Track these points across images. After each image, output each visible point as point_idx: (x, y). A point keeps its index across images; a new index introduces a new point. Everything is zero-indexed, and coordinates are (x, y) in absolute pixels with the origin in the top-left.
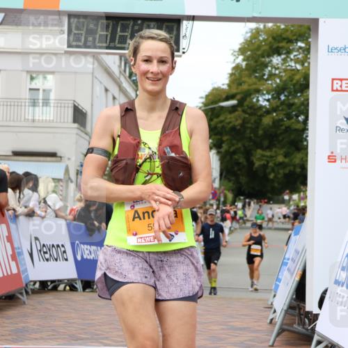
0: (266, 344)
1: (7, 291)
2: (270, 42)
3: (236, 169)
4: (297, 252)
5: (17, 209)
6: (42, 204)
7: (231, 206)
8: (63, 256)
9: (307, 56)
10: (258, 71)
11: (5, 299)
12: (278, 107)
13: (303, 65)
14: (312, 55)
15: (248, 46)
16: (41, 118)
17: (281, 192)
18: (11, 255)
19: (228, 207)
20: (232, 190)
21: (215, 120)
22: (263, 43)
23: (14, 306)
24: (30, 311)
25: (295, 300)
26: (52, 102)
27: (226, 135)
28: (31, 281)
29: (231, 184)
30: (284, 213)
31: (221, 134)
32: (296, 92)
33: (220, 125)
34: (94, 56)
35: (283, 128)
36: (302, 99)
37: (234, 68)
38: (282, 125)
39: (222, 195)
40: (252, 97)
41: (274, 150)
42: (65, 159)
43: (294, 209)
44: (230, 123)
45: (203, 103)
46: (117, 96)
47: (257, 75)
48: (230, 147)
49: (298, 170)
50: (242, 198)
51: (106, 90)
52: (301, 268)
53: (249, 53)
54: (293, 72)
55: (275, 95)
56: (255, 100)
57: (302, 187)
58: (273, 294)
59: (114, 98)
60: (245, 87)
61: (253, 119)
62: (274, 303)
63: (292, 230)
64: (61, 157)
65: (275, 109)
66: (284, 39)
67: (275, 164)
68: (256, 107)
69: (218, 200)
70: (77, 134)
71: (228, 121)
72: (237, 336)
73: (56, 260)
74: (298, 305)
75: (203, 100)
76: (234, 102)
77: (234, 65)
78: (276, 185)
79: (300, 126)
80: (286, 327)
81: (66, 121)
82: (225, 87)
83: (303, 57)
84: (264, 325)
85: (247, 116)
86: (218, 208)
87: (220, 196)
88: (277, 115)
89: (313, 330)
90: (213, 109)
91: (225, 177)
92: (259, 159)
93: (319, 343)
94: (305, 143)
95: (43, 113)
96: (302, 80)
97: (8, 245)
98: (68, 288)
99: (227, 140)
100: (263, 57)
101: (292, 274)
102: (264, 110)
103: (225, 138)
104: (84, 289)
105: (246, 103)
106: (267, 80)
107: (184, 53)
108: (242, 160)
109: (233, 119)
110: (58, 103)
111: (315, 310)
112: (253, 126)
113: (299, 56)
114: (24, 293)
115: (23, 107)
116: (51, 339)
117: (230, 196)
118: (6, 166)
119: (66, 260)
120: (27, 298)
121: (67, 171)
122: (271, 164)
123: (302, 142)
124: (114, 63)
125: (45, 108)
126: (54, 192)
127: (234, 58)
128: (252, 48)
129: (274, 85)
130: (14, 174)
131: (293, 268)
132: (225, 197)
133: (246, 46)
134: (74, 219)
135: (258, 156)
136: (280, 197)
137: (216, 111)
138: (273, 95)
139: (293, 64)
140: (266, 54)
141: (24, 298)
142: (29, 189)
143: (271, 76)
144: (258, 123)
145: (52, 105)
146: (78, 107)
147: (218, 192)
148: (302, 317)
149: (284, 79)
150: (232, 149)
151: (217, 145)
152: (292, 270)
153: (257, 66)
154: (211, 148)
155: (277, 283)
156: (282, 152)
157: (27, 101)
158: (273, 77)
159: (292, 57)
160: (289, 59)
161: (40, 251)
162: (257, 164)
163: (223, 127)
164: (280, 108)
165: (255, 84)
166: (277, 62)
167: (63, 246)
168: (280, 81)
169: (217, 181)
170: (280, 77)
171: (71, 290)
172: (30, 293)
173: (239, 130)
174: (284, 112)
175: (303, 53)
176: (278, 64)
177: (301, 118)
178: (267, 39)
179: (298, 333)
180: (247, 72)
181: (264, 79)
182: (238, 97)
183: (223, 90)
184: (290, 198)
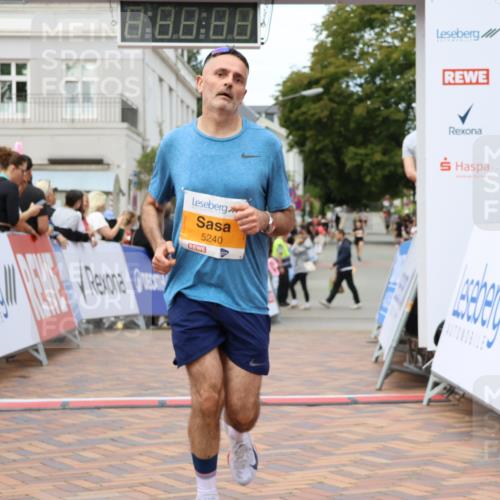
0: (373, 388)
2: (361, 14)
3: (323, 171)
8: (120, 288)
9: (406, 29)
10: (347, 50)
12: (373, 93)
13: (402, 40)
15: (334, 18)
16: (82, 117)
17: (379, 197)
18: (60, 291)
20: (320, 198)
21: (296, 112)
22: (352, 15)
24: (86, 356)
25: (405, 334)
26: (94, 97)
27: (311, 129)
28: (84, 320)
29: (317, 190)
31: (303, 129)
32: (394, 74)
33: (301, 118)
35: (380, 119)
36: (403, 82)
37: (317, 47)
38: (377, 116)
40: (341, 81)
41: (370, 146)
42: (113, 167)
44: (313, 115)
45: (280, 91)
46: (173, 86)
47: (346, 54)
48: (315, 145)
51: (161, 80)
53: (335, 27)
55: (369, 79)
56: (344, 86)
58: (376, 326)
59: (171, 89)
60: (331, 70)
61: (343, 109)
62: (379, 337)
64: (108, 165)
65: (368, 96)
66: (378, 9)
67: (371, 164)
68: (345, 94)
69: (304, 211)
70: (127, 136)
71: (310, 113)
72: (336, 380)
73: (113, 293)
74: (409, 339)
75: (280, 88)
76: (318, 90)
77: (316, 43)
78: (373, 189)
79: (400, 116)
80: (396, 367)
81: (113, 119)
82: (307, 70)
83: (401, 30)
84: (369, 364)
85: (335, 105)
88: (372, 103)
89: (428, 370)
91: (310, 181)
92: (352, 159)
93: (436, 384)
95: (84, 111)
96: (401, 58)
97: (55, 279)
99: (311, 136)
100: (353, 32)
101: (401, 304)
102: (355, 97)
103: (309, 134)
105: (333, 90)
106: (358, 60)
108: (331, 160)
109: (318, 111)
110: (102, 98)
111: (430, 346)
112: (343, 118)
113: (396, 29)
115: (59, 105)
117: (317, 205)
119: (124, 292)
121: (117, 181)
122: (366, 164)
125: (86, 104)
127: (317, 34)
128: (338, 21)
129: (368, 67)
131: (402, 295)
133: (331, 19)
135: (350, 155)
136: (379, 203)
137: (296, 102)
138: (366, 79)
139: (389, 39)
140: (355, 28)
141: (78, 340)
143: (363, 54)
144: (349, 114)
145: (95, 100)
146: (126, 103)
147: (303, 200)
148: (414, 353)
149: (379, 57)
150: (318, 147)
151: (299, 144)
152: (401, 298)
153: (344, 43)
154: (291, 147)
155: (382, 312)
156: (379, 148)
158: (365, 57)
159: (388, 30)
160: (384, 34)
161: (93, 282)
162: (350, 164)
163: (306, 120)
164: (376, 95)
165: (344, 65)
166: (370, 37)
167: (119, 275)
168: (375, 59)
169: (301, 187)
173: (326, 123)
174: (380, 99)
175: (402, 25)
176: (370, 40)
177: (402, 106)
178: (356, 10)
179: (410, 374)
180: (332, 51)
181: (354, 59)
182: (323, 82)
183: (304, 74)
184: (391, 205)
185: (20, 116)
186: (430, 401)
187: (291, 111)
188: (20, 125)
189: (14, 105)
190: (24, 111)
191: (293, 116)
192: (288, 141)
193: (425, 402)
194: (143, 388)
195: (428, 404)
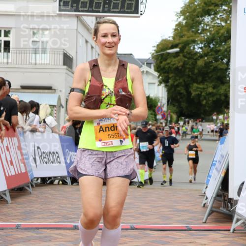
0: (201, 222)
1: (18, 185)
2: (203, 6)
3: (179, 97)
4: (222, 156)
5: (24, 127)
6: (42, 123)
7: (175, 124)
8: (57, 160)
9: (229, 16)
10: (194, 27)
11: (17, 190)
12: (208, 53)
13: (226, 22)
14: (232, 16)
15: (187, 9)
16: (40, 62)
17: (211, 114)
18: (21, 160)
19: (173, 125)
20: (176, 113)
21: (164, 63)
22: (198, 7)
23: (23, 195)
24: (34, 199)
25: (221, 190)
26: (48, 51)
27: (172, 73)
28: (35, 178)
29: (175, 108)
30: (212, 129)
31: (168, 73)
32: (221, 42)
33: (167, 66)
34: (78, 17)
35: (212, 68)
36: (226, 47)
37: (177, 25)
38: (211, 66)
39: (169, 116)
40: (190, 45)
41: (206, 83)
42: (58, 91)
43: (220, 126)
44: (174, 65)
45: (155, 50)
47: (193, 30)
48: (174, 82)
49: (223, 98)
50: (183, 118)
51: (87, 42)
52: (225, 167)
53: (188, 14)
54: (219, 28)
55: (206, 44)
56: (192, 48)
57: (226, 110)
58: (205, 186)
60: (185, 39)
61: (191, 62)
62: (206, 193)
63: (219, 140)
64: (55, 90)
65: (206, 55)
66: (213, 4)
67: (206, 94)
68: (193, 53)
70: (66, 73)
71: (172, 63)
72: (179, 216)
73: (53, 163)
74: (223, 194)
75: (155, 48)
76: (177, 50)
77: (177, 23)
78: (207, 108)
79: (224, 67)
80: (214, 209)
81: (58, 64)
82: (171, 39)
83: (226, 17)
84: (200, 208)
85: (186, 59)
86: (166, 125)
87: (167, 117)
88: (207, 59)
89: (234, 211)
90: (162, 55)
91: (171, 103)
92: (195, 90)
93: (238, 220)
94: (228, 79)
95: (42, 59)
96: (226, 33)
97: (19, 152)
98: (61, 182)
99: (172, 77)
100: (198, 17)
101: (219, 172)
102: (198, 55)
104: (72, 183)
105: (185, 50)
106: (201, 33)
107: (141, 14)
108: (183, 91)
109: (176, 62)
110: (52, 51)
111: (235, 197)
112: (191, 67)
113: (223, 16)
114: (30, 186)
115: (28, 54)
116: (49, 218)
117: (175, 117)
118: (16, 96)
119: (60, 163)
120: (33, 190)
121: (59, 99)
122: (203, 94)
123: (226, 78)
124: (92, 22)
125: (43, 55)
126: (51, 114)
127: (178, 17)
128: (190, 10)
129: (206, 37)
130: (22, 102)
131: (220, 167)
132: (171, 118)
133: (186, 9)
134: (65, 134)
135: (194, 88)
136: (211, 117)
137: (164, 57)
138: (204, 45)
139: (219, 21)
140: (199, 15)
141: (30, 190)
142: (33, 112)
143: (204, 30)
144: (194, 64)
145: (48, 52)
146: (66, 54)
147: (166, 114)
148: (226, 202)
149: (213, 32)
150: (176, 84)
151: (165, 81)
152: (219, 169)
153: (194, 23)
154: (160, 83)
155: (209, 178)
156: (211, 85)
157: (31, 50)
158: (205, 32)
159: (218, 16)
160: (216, 18)
161: (41, 156)
162: (194, 94)
163: (169, 67)
164: (210, 54)
165: (192, 36)
166: (208, 20)
167: (57, 153)
168: (210, 34)
169: (165, 106)
170: (210, 31)
171: (63, 184)
172: (34, 186)
173: (181, 69)
174: (213, 57)
175: (227, 14)
176: (208, 22)
177: (225, 61)
178: (201, 4)
179: (223, 213)
180: (186, 28)
181: (198, 33)
182: (180, 46)
183: (169, 40)
184: (217, 118)
185: (5, 61)
186: (234, 230)
187: (161, 62)
188: (6, 66)
189: (2, 54)
190: (8, 58)
191: (162, 65)
192: (159, 79)
193: (231, 231)
194: (66, 218)
195: (233, 232)
